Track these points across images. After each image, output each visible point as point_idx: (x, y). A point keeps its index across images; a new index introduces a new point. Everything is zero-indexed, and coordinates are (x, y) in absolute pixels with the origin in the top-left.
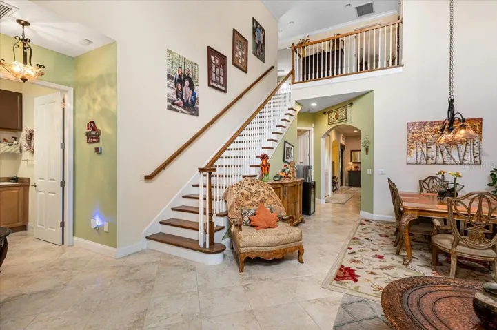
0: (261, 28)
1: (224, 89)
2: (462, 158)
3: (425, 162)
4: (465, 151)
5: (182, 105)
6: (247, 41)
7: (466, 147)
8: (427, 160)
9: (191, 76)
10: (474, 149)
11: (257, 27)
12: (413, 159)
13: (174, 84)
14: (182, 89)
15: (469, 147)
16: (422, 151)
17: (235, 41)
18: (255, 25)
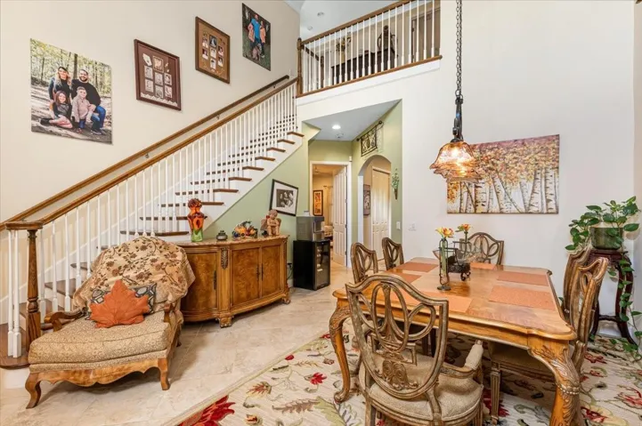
0: (260, 19)
1: (175, 104)
2: (527, 202)
3: (473, 209)
4: (533, 192)
5: (70, 126)
6: (228, 37)
7: (534, 185)
8: (475, 206)
9: (92, 82)
10: (546, 188)
11: (250, 18)
12: (456, 205)
13: (48, 94)
14: (67, 102)
15: (538, 185)
16: (468, 192)
17: (201, 36)
18: (247, 14)
